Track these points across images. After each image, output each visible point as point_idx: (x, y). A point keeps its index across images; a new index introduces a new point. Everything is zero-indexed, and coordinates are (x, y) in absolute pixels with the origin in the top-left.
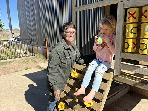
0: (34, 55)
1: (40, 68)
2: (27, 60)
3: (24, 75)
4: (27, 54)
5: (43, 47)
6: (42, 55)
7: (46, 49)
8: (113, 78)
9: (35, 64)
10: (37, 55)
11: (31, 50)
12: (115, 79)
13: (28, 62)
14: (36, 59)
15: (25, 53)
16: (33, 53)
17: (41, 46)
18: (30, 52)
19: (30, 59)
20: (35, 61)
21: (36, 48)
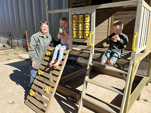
0: (14, 48)
1: (22, 58)
2: (8, 53)
3: (6, 64)
4: (7, 47)
5: (23, 40)
6: (22, 48)
7: (27, 41)
8: (69, 53)
9: (16, 55)
10: (17, 48)
11: (11, 43)
12: (70, 53)
13: (9, 55)
14: (17, 51)
15: (4, 46)
16: (12, 46)
17: (20, 39)
18: (10, 45)
19: (10, 51)
20: (16, 54)
21: (16, 41)
